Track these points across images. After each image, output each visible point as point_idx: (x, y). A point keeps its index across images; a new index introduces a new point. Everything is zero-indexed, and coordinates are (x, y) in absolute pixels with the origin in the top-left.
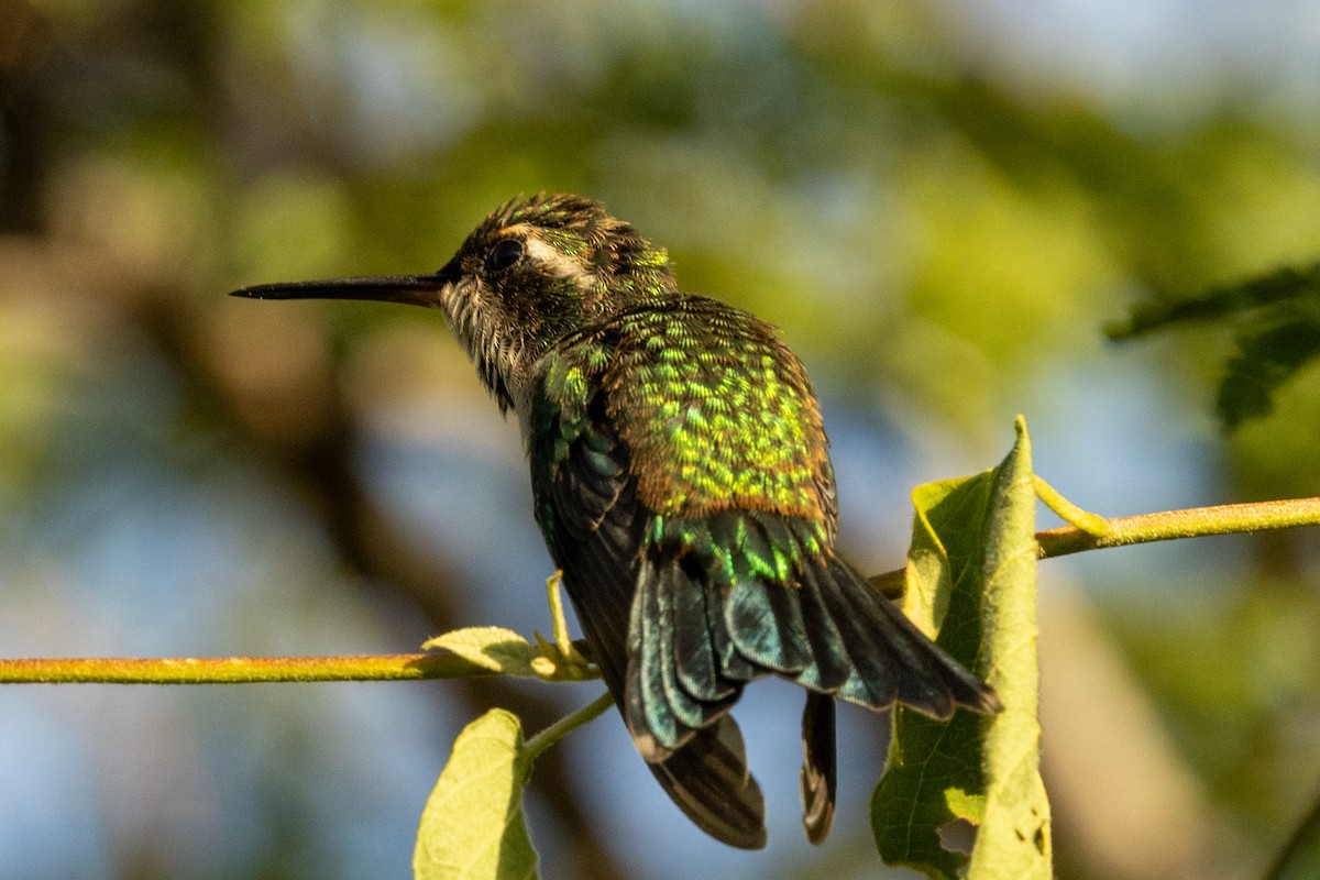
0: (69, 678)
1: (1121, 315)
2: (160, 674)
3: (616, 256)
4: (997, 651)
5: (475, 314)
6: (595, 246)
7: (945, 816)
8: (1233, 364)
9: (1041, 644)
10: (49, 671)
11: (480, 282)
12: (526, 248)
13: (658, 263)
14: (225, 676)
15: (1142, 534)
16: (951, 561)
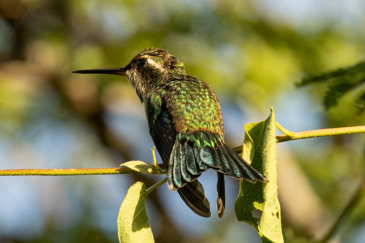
0: (30, 174)
1: (299, 80)
2: (53, 173)
3: (170, 64)
4: (266, 167)
5: (135, 78)
6: (165, 61)
7: (254, 209)
8: (328, 93)
9: (278, 165)
10: (25, 172)
11: (136, 70)
12: (147, 61)
13: (181, 66)
14: (70, 173)
15: (303, 137)
16: (254, 143)
